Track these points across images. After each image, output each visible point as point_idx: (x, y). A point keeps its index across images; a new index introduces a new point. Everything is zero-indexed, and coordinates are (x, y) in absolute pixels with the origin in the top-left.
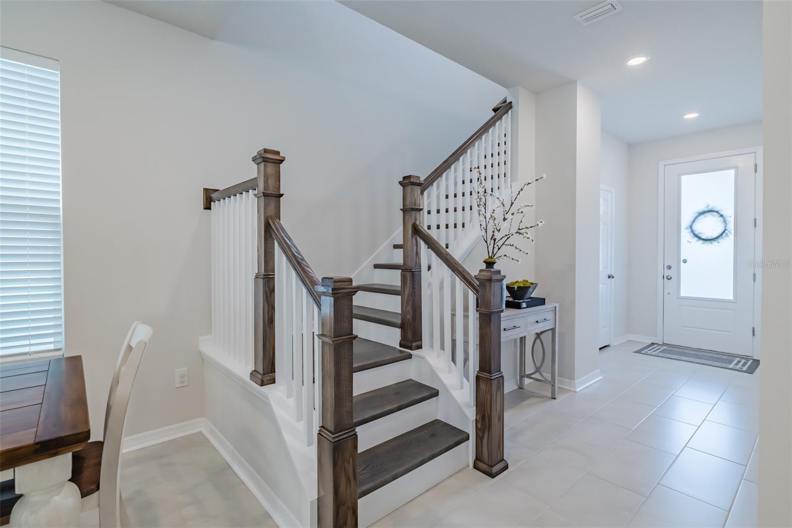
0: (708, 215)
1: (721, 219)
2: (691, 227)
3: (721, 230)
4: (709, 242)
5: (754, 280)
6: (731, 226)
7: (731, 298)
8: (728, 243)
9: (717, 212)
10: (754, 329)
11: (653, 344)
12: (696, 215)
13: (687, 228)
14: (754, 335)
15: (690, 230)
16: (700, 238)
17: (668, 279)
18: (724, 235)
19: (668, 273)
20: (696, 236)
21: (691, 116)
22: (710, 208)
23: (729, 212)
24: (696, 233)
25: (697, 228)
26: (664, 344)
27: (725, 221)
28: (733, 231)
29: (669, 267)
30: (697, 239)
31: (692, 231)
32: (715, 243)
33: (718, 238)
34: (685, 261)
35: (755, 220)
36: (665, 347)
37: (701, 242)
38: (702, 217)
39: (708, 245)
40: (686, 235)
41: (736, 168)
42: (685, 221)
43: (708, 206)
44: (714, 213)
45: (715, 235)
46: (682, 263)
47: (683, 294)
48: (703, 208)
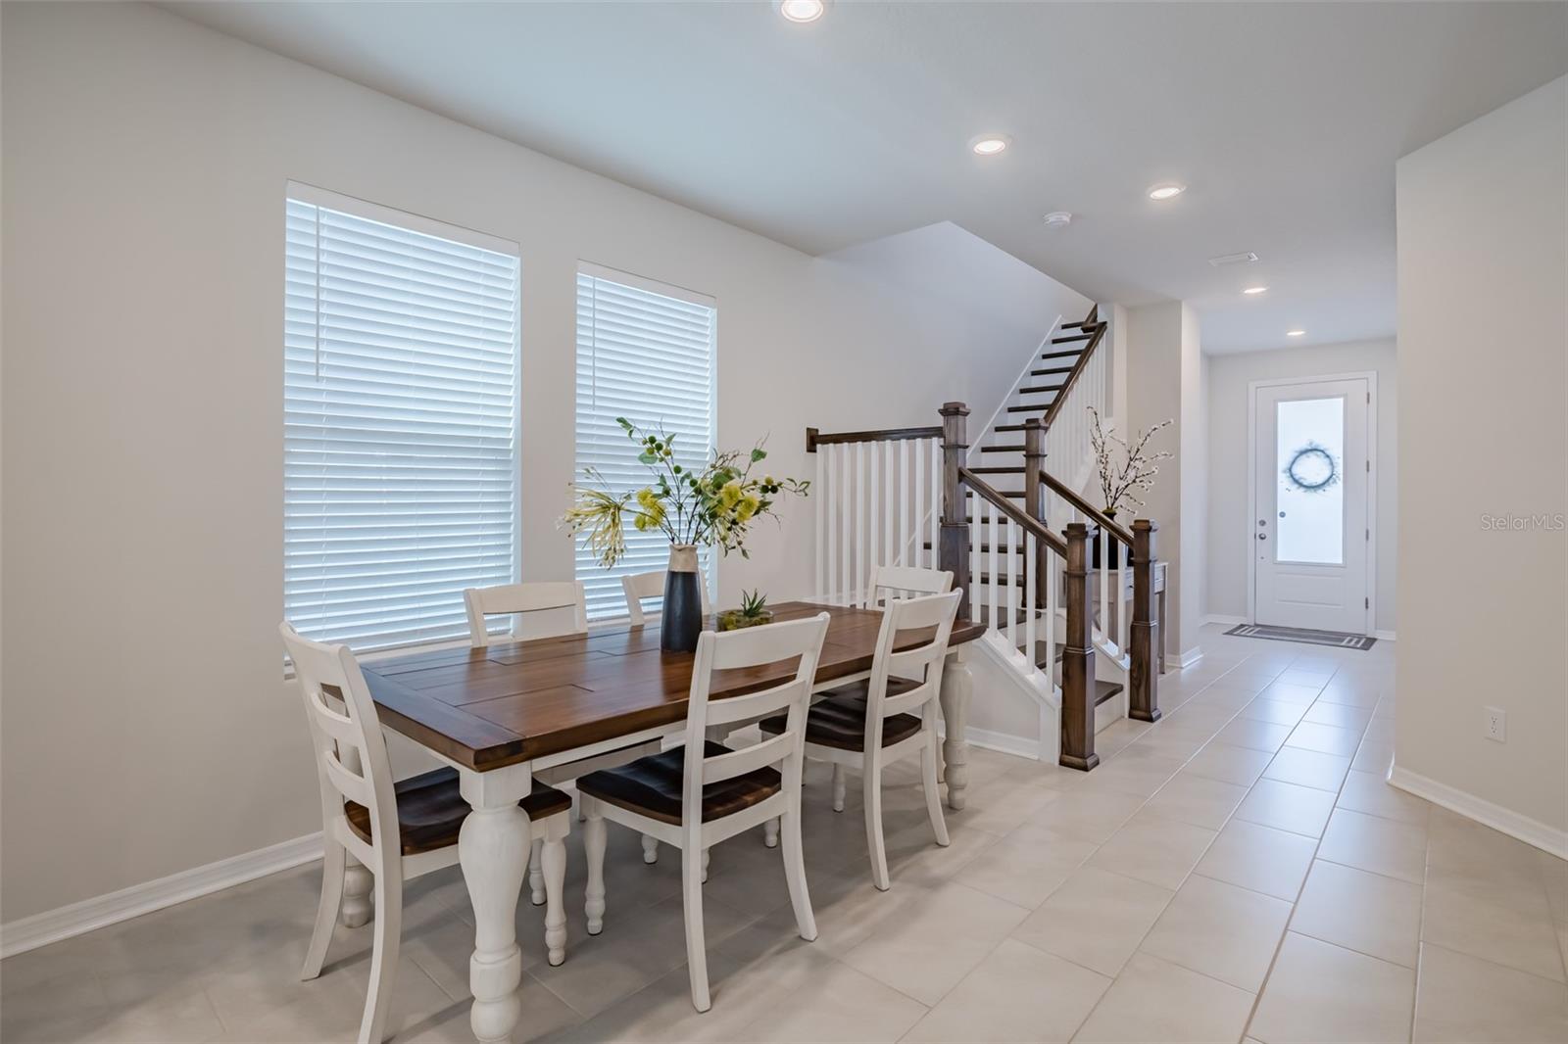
0: (1310, 454)
1: (1327, 460)
2: (1290, 470)
3: (1327, 474)
4: (1312, 490)
5: (1367, 538)
6: (1339, 470)
7: (1339, 561)
8: (1336, 490)
9: (1322, 451)
10: (1367, 600)
11: (1242, 626)
12: (1296, 454)
13: (1284, 472)
14: (1367, 607)
15: (1288, 474)
16: (1301, 485)
17: (1262, 538)
18: (1331, 481)
19: (1261, 530)
20: (1296, 481)
22: (1313, 446)
23: (1337, 452)
24: (1297, 477)
25: (1298, 471)
26: (1257, 625)
27: (1332, 464)
28: (1341, 476)
29: (1263, 523)
30: (1296, 486)
31: (1292, 476)
32: (1320, 491)
33: (1324, 484)
34: (1283, 515)
35: (1368, 463)
36: (1257, 629)
37: (1302, 489)
38: (1304, 457)
39: (1312, 496)
40: (1283, 480)
41: (1345, 396)
42: (1283, 463)
43: (1311, 444)
44: (1319, 453)
45: (1320, 481)
46: (1279, 517)
47: (1280, 558)
48: (1304, 446)
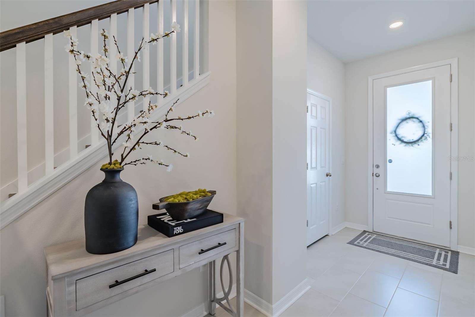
0: (408, 121)
1: (420, 124)
2: (395, 132)
3: (421, 133)
4: (410, 145)
5: (451, 179)
6: (429, 130)
7: (430, 193)
8: (427, 145)
9: (417, 118)
10: (451, 222)
11: (365, 232)
12: (399, 121)
13: (391, 133)
14: (451, 228)
15: (394, 135)
16: (403, 141)
17: (377, 176)
18: (423, 138)
19: (376, 171)
20: (399, 139)
21: (396, 25)
22: (411, 115)
23: (427, 118)
24: (400, 136)
25: (401, 132)
26: (373, 233)
27: (424, 126)
28: (431, 135)
29: (378, 167)
30: (400, 142)
31: (396, 136)
32: (416, 146)
33: (418, 140)
34: (390, 161)
35: (451, 124)
36: (375, 236)
37: (403, 144)
38: (404, 123)
39: (409, 148)
40: (391, 139)
41: (433, 79)
42: (390, 127)
43: (409, 113)
44: (414, 120)
45: (415, 138)
46: (388, 163)
47: (389, 189)
48: (404, 115)
